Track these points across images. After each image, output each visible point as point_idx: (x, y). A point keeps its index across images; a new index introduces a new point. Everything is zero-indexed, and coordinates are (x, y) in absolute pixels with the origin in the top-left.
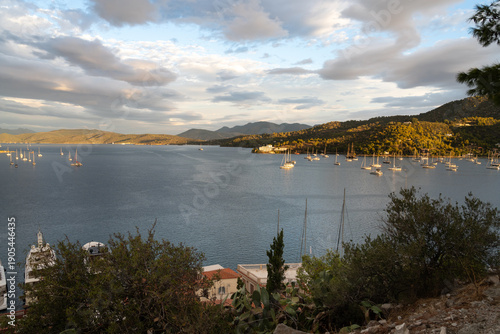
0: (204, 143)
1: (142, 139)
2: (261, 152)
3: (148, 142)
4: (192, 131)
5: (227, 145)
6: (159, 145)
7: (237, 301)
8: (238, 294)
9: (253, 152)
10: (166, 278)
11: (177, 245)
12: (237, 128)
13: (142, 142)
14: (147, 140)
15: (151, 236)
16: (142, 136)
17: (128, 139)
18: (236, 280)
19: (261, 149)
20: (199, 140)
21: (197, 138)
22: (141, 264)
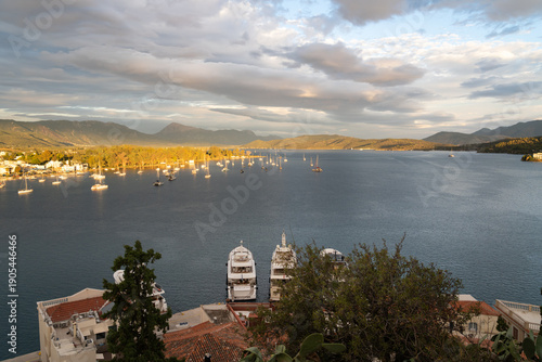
0: (455, 149)
1: (383, 144)
2: (536, 160)
3: (389, 147)
4: (442, 134)
5: (487, 151)
6: (401, 151)
7: (499, 346)
8: (502, 337)
9: (524, 159)
10: (417, 300)
11: (427, 266)
12: (502, 130)
13: (382, 147)
14: (388, 145)
15: (398, 251)
16: (383, 141)
17: (367, 144)
18: (496, 318)
19: (535, 155)
20: (450, 145)
21: (448, 143)
22: (387, 281)
